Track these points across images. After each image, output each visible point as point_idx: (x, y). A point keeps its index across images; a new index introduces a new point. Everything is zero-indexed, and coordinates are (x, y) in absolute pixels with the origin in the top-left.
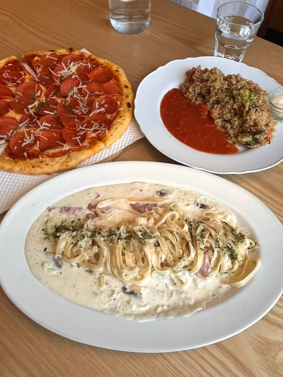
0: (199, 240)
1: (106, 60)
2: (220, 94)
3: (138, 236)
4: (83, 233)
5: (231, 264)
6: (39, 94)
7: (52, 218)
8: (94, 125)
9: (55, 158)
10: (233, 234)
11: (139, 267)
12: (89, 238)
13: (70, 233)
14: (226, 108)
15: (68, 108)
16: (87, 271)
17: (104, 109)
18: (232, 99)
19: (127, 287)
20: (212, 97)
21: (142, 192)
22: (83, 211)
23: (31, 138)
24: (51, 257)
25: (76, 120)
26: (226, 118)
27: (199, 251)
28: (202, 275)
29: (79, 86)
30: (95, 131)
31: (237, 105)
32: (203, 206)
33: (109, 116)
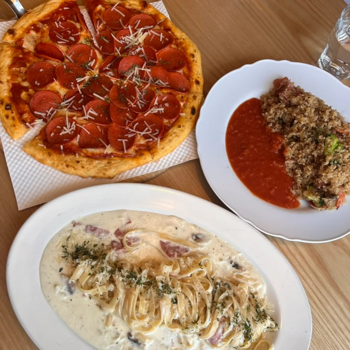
0: (219, 308)
1: (184, 34)
2: (303, 132)
3: (158, 287)
4: (104, 265)
5: (243, 342)
6: (92, 64)
7: (75, 234)
8: (147, 129)
9: (93, 160)
10: (256, 311)
11: (150, 317)
12: (108, 272)
13: (90, 262)
14: (303, 151)
15: (122, 94)
16: (97, 305)
17: (163, 109)
18: (314, 144)
19: (133, 333)
20: (292, 131)
21: (176, 230)
22: (109, 235)
23: (72, 126)
24: (65, 279)
25: (127, 114)
26: (299, 162)
27: (215, 321)
28: (211, 342)
29: (141, 67)
30: (146, 137)
31: (317, 152)
32: (236, 266)
33: (166, 121)
